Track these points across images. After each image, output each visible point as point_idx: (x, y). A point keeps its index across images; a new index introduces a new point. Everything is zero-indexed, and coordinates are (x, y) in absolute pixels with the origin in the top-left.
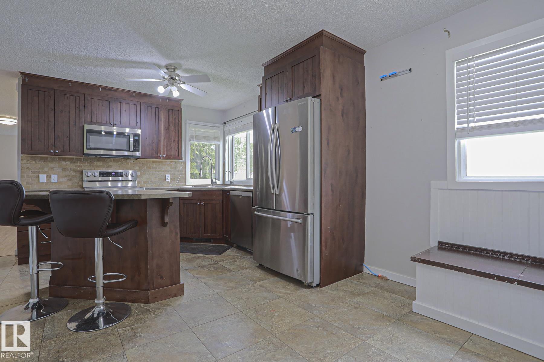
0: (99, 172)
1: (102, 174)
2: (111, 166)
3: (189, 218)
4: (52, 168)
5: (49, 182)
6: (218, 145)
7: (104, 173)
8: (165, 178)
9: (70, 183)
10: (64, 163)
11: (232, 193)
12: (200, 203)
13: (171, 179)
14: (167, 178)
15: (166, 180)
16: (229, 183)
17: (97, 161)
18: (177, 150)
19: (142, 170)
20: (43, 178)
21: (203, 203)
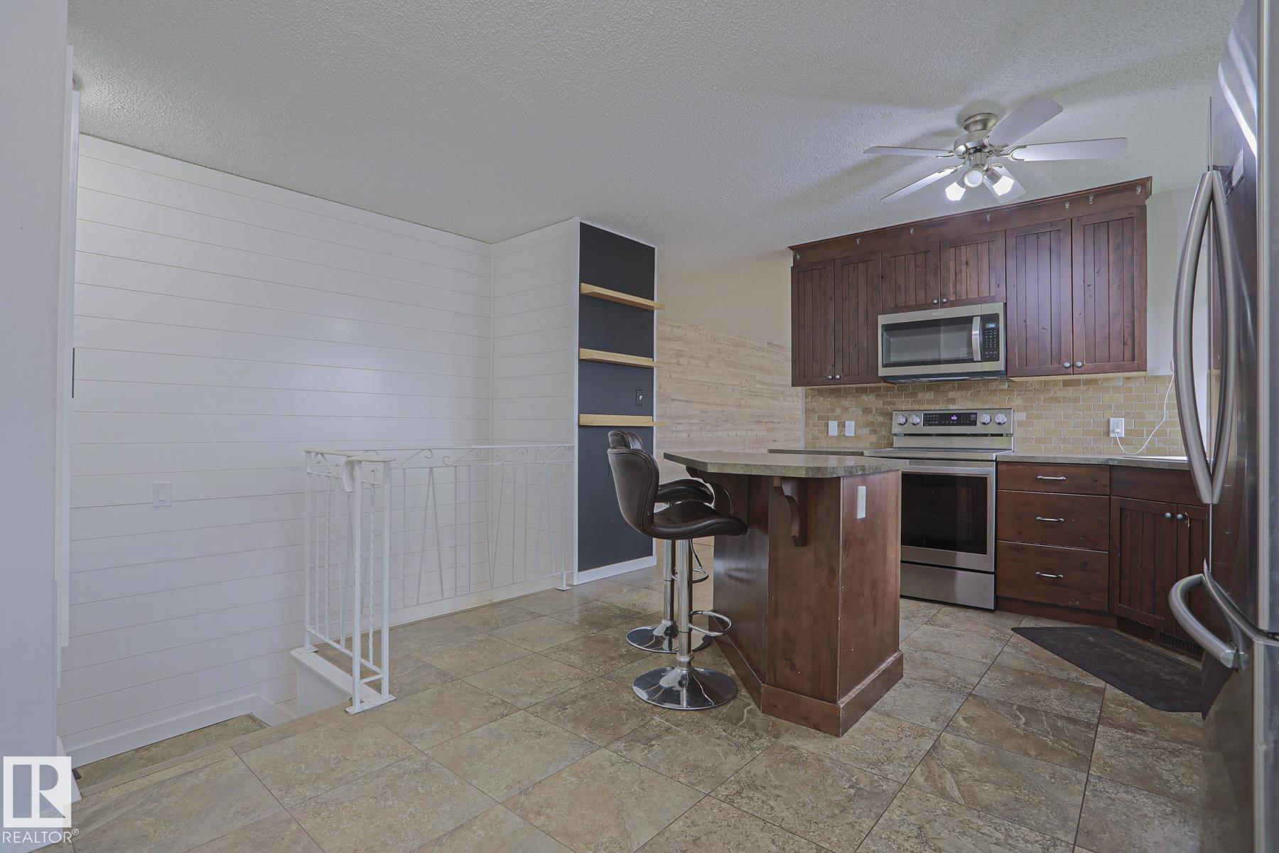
0: (924, 414)
1: (930, 419)
2: (953, 400)
4: (846, 409)
5: (841, 436)
7: (934, 416)
8: (1106, 429)
9: (874, 438)
12: (1173, 516)
13: (1128, 432)
14: (1111, 429)
15: (1108, 436)
17: (923, 390)
19: (1032, 406)
20: (833, 427)
21: (1184, 515)
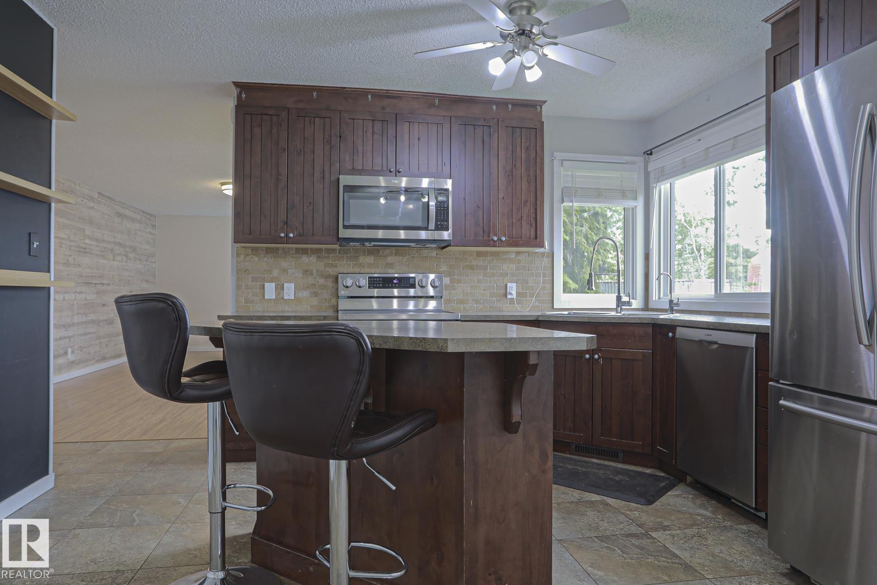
0: (369, 277)
1: (374, 283)
2: (391, 264)
3: (563, 392)
4: (285, 271)
5: (279, 298)
6: (633, 209)
7: (378, 279)
8: (504, 291)
9: (315, 301)
10: (305, 259)
11: (681, 332)
12: (592, 357)
13: (518, 294)
14: (508, 291)
15: (506, 297)
16: (667, 307)
17: (364, 255)
18: (534, 225)
19: (455, 272)
20: (270, 291)
21: (599, 356)
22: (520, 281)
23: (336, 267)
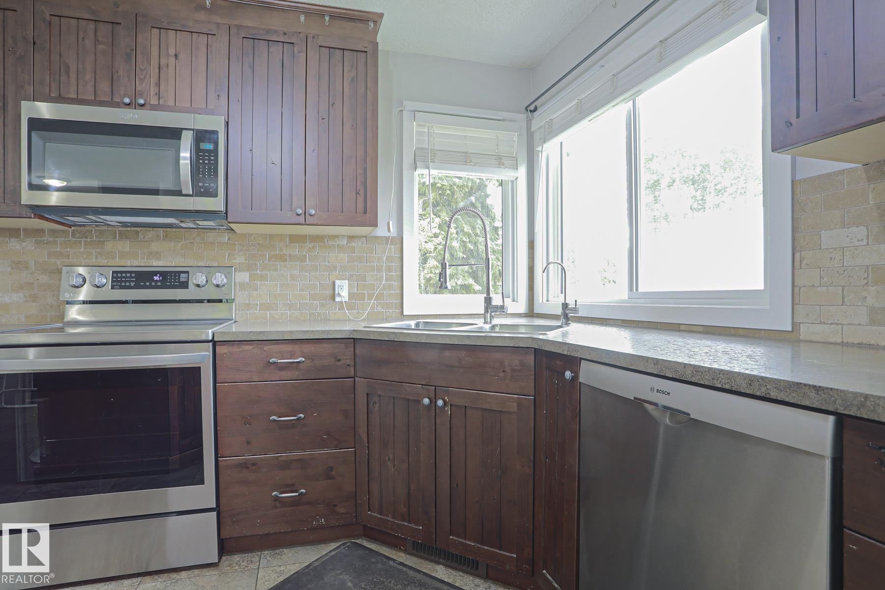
0: (113, 272)
1: (121, 279)
2: (157, 253)
3: (391, 456)
6: (512, 182)
7: (128, 275)
8: (331, 292)
12: (434, 403)
13: (351, 295)
14: (337, 292)
15: (334, 300)
16: (559, 311)
17: (115, 238)
18: (362, 192)
19: (256, 265)
21: (444, 401)
22: (354, 277)
23: (68, 257)
